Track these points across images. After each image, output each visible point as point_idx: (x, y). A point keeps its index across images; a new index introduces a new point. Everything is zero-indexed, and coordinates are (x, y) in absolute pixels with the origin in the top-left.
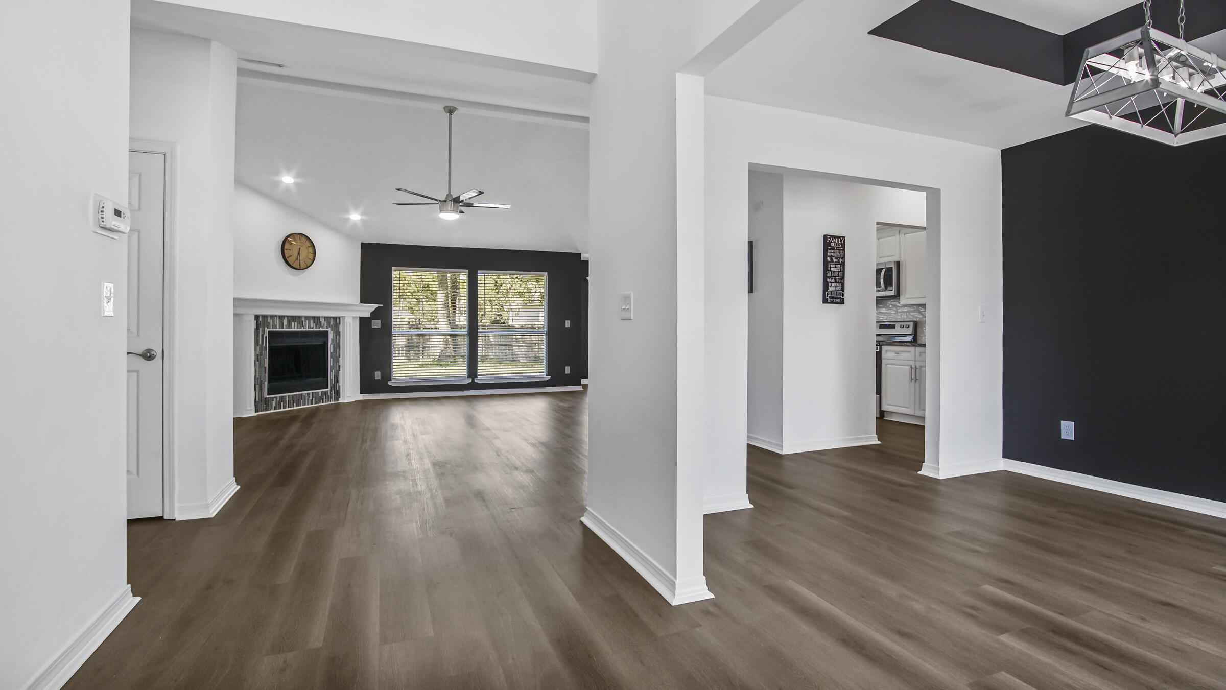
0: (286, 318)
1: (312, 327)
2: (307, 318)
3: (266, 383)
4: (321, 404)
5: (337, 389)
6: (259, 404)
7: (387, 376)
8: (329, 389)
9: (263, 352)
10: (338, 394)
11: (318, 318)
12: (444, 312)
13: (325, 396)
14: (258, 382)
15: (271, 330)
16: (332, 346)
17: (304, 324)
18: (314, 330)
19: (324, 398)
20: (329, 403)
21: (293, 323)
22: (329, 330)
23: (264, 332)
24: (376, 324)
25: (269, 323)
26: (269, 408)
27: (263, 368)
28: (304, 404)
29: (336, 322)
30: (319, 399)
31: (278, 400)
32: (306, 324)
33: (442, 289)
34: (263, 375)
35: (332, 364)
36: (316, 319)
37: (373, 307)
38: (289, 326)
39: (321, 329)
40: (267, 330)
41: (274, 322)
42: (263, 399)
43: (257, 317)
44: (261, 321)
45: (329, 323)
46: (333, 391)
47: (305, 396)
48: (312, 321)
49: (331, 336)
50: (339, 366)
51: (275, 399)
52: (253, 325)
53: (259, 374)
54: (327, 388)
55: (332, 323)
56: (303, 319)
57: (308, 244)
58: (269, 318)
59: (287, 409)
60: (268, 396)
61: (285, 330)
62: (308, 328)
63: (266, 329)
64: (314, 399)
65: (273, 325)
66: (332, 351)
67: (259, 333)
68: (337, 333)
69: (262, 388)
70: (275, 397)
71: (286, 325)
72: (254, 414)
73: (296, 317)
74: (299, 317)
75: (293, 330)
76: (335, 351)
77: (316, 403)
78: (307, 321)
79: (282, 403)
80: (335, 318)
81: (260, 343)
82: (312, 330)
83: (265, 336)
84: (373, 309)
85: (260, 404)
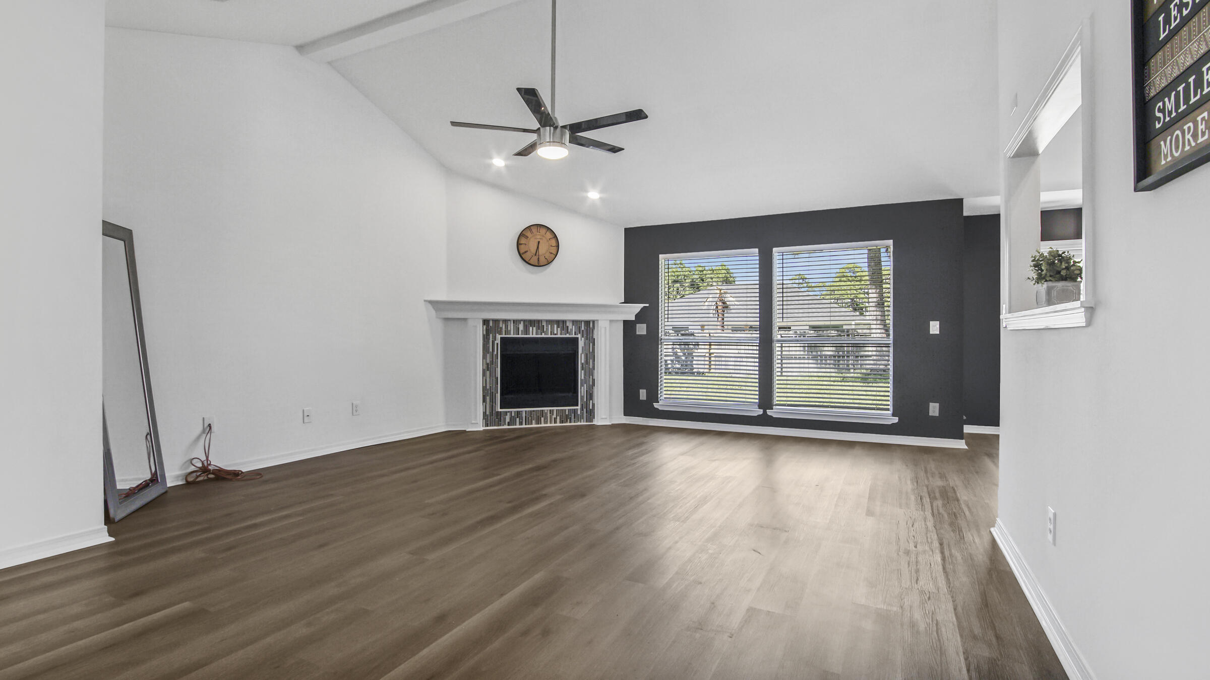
0: (522, 323)
1: (555, 332)
2: (549, 322)
3: (499, 395)
4: (568, 424)
5: (591, 408)
6: (489, 418)
7: (653, 396)
8: (579, 407)
9: (494, 361)
10: (591, 414)
11: (564, 322)
12: (878, 313)
13: (573, 415)
14: (487, 394)
15: (504, 336)
16: (583, 355)
17: (545, 330)
18: (559, 336)
19: (573, 417)
20: (579, 423)
21: (531, 328)
22: (579, 336)
23: (495, 338)
24: (641, 329)
25: (501, 328)
26: (502, 423)
27: (494, 378)
28: (546, 422)
29: (589, 327)
30: (565, 418)
31: (513, 415)
32: (547, 329)
33: (874, 287)
34: (494, 386)
35: (583, 378)
36: (561, 325)
37: (637, 308)
38: (526, 331)
39: (568, 336)
40: (499, 337)
41: (507, 327)
42: (494, 412)
43: (486, 322)
44: (490, 326)
45: (580, 328)
46: (585, 410)
47: (546, 414)
48: (555, 326)
49: (581, 343)
50: (594, 380)
51: (508, 414)
52: (480, 330)
53: (490, 384)
54: (578, 406)
55: (583, 329)
56: (544, 324)
57: (549, 235)
58: (501, 323)
59: (524, 426)
60: (500, 410)
61: (520, 336)
62: (551, 335)
63: (497, 335)
64: (558, 418)
65: (505, 331)
66: (583, 362)
67: (489, 339)
68: (591, 341)
69: (493, 400)
70: (509, 412)
71: (522, 330)
72: (481, 428)
73: (534, 321)
74: (539, 321)
75: (531, 336)
76: (587, 362)
77: (562, 422)
78: (550, 326)
79: (518, 419)
80: (587, 323)
81: (491, 350)
82: (556, 336)
83: (496, 342)
84: (638, 310)
85: (491, 417)
